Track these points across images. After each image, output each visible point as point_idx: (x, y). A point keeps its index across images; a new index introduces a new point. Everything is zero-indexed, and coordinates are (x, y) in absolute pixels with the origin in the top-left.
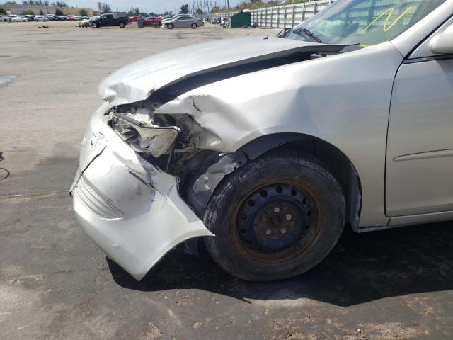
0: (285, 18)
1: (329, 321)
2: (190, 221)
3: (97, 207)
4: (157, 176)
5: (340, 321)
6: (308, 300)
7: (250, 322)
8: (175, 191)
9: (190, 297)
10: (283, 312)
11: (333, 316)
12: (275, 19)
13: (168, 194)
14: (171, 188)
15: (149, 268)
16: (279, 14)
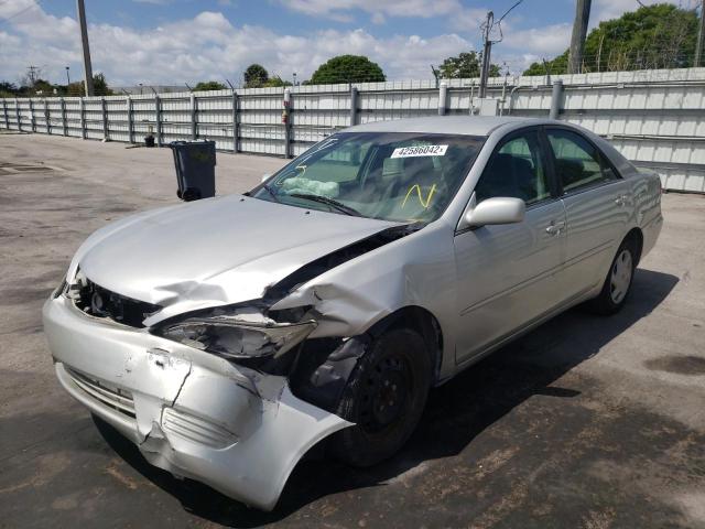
0: (48, 118)
1: (456, 470)
2: (319, 419)
3: (208, 437)
4: (261, 383)
5: (463, 467)
6: (428, 462)
7: (402, 499)
8: (287, 391)
9: (325, 507)
10: (417, 479)
11: (456, 465)
12: (27, 118)
13: (279, 399)
14: (282, 390)
15: (280, 491)
16: (33, 110)
